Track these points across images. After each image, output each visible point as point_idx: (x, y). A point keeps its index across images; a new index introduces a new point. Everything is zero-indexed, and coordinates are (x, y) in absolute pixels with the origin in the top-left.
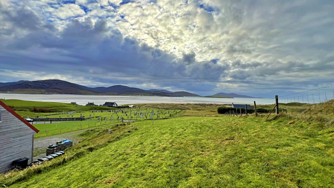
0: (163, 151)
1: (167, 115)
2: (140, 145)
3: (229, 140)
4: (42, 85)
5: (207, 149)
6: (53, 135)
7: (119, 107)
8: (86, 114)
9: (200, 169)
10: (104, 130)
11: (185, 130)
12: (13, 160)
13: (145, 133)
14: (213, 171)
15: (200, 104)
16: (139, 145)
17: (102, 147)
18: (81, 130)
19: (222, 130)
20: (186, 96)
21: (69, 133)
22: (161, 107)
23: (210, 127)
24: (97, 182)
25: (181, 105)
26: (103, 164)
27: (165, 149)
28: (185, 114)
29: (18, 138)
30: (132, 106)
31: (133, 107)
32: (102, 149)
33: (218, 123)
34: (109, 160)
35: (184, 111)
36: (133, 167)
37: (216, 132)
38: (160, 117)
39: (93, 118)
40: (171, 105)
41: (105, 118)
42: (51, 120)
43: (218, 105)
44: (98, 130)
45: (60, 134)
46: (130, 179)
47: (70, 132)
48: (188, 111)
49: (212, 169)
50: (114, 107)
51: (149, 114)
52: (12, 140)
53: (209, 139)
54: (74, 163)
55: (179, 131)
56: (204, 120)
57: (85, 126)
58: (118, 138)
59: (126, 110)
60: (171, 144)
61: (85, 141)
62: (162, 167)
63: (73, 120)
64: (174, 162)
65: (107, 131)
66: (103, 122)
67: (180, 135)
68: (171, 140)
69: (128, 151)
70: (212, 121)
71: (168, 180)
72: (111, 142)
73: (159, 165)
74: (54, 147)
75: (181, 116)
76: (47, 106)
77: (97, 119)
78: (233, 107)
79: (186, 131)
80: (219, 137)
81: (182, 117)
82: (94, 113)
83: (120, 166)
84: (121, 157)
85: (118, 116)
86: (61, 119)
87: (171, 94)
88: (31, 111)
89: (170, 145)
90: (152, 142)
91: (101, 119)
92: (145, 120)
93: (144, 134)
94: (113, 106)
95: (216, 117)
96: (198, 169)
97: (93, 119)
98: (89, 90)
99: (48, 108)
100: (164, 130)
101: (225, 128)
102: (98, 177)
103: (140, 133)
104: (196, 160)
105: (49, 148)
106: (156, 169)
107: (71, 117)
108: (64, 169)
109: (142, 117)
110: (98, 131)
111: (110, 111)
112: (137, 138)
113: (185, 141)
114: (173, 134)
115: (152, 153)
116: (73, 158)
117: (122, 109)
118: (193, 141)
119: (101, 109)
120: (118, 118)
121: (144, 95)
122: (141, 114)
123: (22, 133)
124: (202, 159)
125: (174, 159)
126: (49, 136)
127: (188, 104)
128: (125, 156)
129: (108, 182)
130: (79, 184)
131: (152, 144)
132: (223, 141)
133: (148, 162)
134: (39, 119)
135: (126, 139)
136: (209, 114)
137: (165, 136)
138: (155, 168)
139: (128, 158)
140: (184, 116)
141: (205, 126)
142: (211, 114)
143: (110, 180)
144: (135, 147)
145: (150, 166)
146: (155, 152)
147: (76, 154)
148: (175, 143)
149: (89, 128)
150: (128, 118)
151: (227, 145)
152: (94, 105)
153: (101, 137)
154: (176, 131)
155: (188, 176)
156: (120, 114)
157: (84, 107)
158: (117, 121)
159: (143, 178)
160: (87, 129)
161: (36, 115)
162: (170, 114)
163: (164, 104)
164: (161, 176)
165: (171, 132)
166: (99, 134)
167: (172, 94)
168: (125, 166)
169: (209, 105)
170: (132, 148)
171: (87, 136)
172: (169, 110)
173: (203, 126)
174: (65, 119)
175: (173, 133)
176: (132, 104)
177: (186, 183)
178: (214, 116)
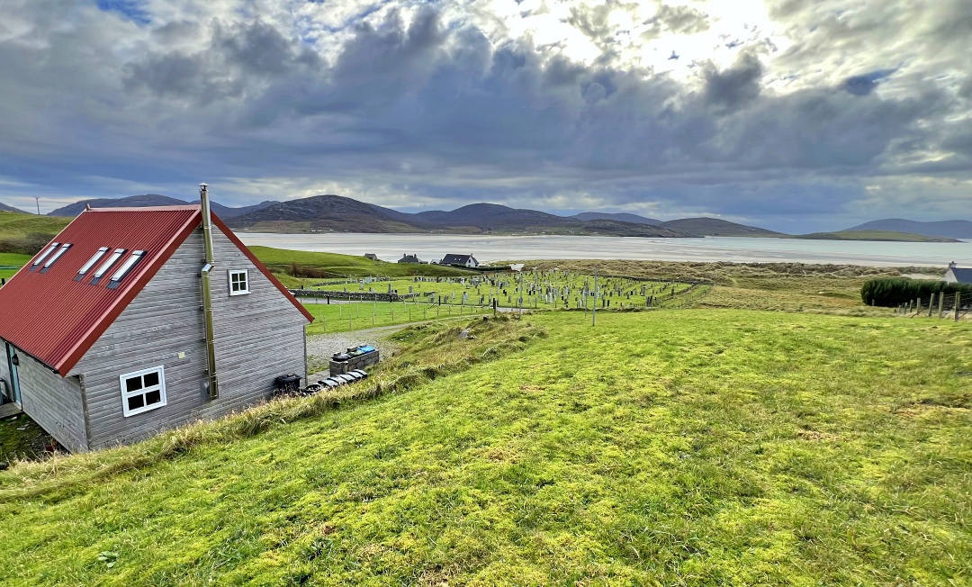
0: (644, 404)
1: (638, 300)
2: (564, 380)
3: (937, 404)
4: (304, 211)
5: (825, 424)
6: (336, 331)
7: (483, 270)
8: (402, 286)
9: (802, 481)
10: (452, 330)
11: (721, 352)
12: (275, 376)
13: (574, 347)
14: (864, 498)
15: (773, 267)
16: (560, 377)
17: (455, 372)
18: (393, 324)
19: (898, 364)
20: (716, 235)
21: (369, 330)
22: (616, 272)
23: (830, 350)
24: (468, 451)
25: (692, 266)
26: (471, 413)
27: (650, 400)
28: (707, 300)
29: (281, 331)
30: (518, 267)
31: (524, 269)
32: (457, 377)
33: (873, 339)
34: (485, 406)
35: (703, 287)
36: (555, 433)
37: (863, 368)
38: (612, 306)
39: (418, 295)
40: (653, 265)
41: (446, 298)
42: (329, 296)
43: (865, 268)
44: (433, 328)
45: (349, 330)
46: (554, 461)
47: (370, 327)
48: (719, 288)
49: (860, 491)
50: (470, 268)
51: (574, 292)
52: (270, 332)
53: (830, 391)
54: (400, 399)
55: (694, 352)
56: (801, 323)
57: (402, 315)
58: (495, 352)
59: (501, 277)
60: (671, 387)
61: (406, 353)
62: (651, 449)
63: (373, 300)
64: (690, 443)
65: (459, 331)
66: (444, 309)
67: (701, 365)
68: (668, 377)
69: (532, 390)
70: (836, 331)
71: (678, 489)
72: (478, 361)
73: (637, 443)
74: (343, 360)
75: (689, 305)
76: (316, 261)
77: (426, 299)
78: (951, 279)
79: (723, 354)
80: (885, 391)
81: (694, 308)
82: (418, 283)
83: (517, 425)
84: (514, 403)
85: (482, 293)
86: (348, 294)
87: (654, 227)
88: (289, 274)
89: (669, 393)
90: (601, 374)
91: (436, 300)
92: (563, 310)
93: (569, 351)
94: (467, 265)
95: (857, 316)
96: (791, 480)
97: (416, 298)
98: (402, 221)
99: (319, 266)
100: (636, 344)
101: (915, 361)
102: (468, 439)
103: (555, 345)
104: (783, 451)
105: (334, 359)
106: (631, 451)
107: (366, 290)
108: (384, 410)
109: (552, 302)
110: (434, 332)
111: (459, 281)
112: (548, 359)
113: (726, 387)
114: (674, 360)
115: (607, 406)
116: (395, 387)
117: (491, 276)
118: (759, 389)
119: (434, 272)
120: (483, 299)
121: (556, 233)
122: (547, 293)
123: (285, 320)
124: (809, 453)
125: (691, 433)
126: (328, 333)
127: (720, 265)
128: (526, 403)
129: (496, 457)
130: (427, 446)
131: (602, 380)
132: (904, 405)
133: (600, 427)
134: (306, 292)
135: (515, 359)
136: (818, 303)
137: (646, 362)
138: (627, 449)
139: (535, 409)
140: (704, 307)
141: (808, 343)
142: (825, 304)
143: (501, 454)
144: (550, 383)
145: (607, 439)
146: (619, 403)
147: (399, 380)
148: (686, 389)
149: (411, 321)
150: (509, 301)
151: (927, 422)
152: (417, 260)
153: (444, 346)
154: (682, 350)
155: (749, 494)
156: (486, 289)
157: (394, 267)
158: (479, 308)
159: (594, 467)
160: (407, 325)
161: (297, 281)
162: (648, 294)
163: (626, 263)
164: (649, 475)
165: (665, 351)
166: (437, 340)
167: (659, 228)
168: (532, 427)
169: (821, 271)
170: (540, 383)
171: (409, 341)
172: (644, 283)
173: (798, 343)
174: (356, 297)
175: (672, 357)
176: (520, 262)
177: (747, 511)
178: (846, 312)
